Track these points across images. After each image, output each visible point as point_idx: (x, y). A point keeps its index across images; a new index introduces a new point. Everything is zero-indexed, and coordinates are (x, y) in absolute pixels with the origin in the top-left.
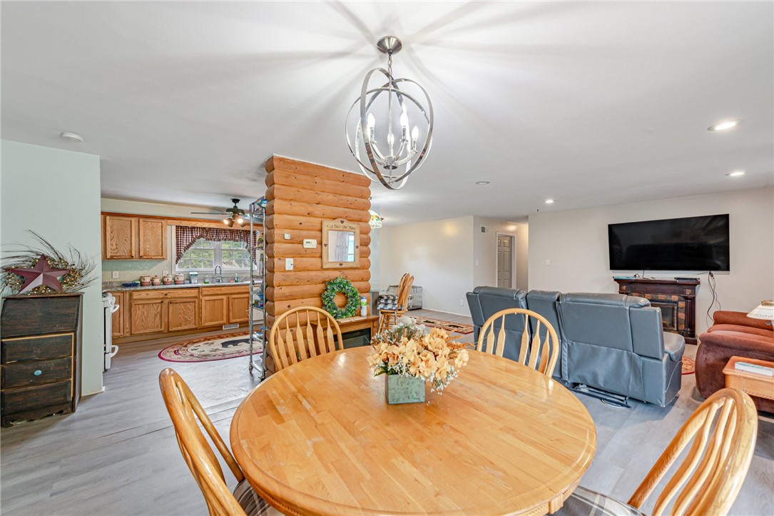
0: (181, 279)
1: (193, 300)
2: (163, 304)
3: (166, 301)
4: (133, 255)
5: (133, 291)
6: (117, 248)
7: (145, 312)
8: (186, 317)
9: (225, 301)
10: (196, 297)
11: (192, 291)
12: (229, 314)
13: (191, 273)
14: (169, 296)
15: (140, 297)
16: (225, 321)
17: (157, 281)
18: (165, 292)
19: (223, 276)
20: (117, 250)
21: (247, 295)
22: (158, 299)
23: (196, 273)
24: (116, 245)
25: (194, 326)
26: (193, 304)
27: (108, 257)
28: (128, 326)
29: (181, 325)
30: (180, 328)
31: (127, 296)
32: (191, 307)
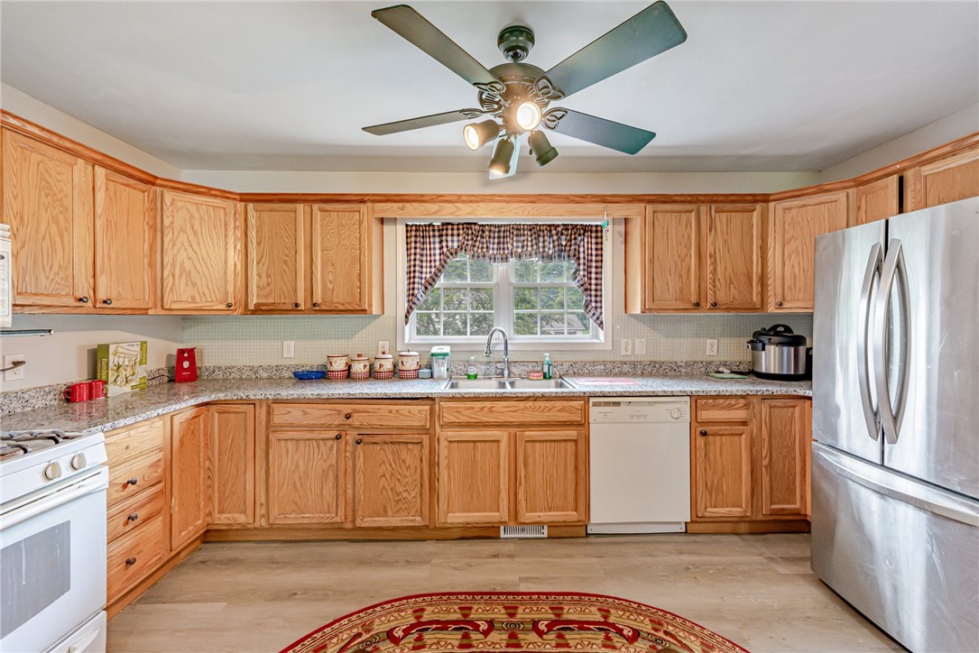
0: (410, 365)
1: (416, 438)
2: (342, 442)
3: (351, 436)
4: (301, 301)
5: (276, 401)
6: (269, 284)
7: (301, 463)
8: (400, 489)
9: (503, 446)
10: (423, 430)
11: (415, 409)
12: (516, 495)
13: (435, 350)
14: (355, 421)
15: (288, 419)
16: (502, 514)
17: (359, 368)
18: (347, 409)
19: (511, 357)
20: (268, 289)
21: (572, 433)
22: (328, 427)
23: (447, 349)
24: (268, 276)
25: (418, 521)
26: (416, 449)
27: (251, 307)
28: (263, 500)
29: (385, 513)
30: (381, 521)
31: (262, 413)
32: (410, 456)
